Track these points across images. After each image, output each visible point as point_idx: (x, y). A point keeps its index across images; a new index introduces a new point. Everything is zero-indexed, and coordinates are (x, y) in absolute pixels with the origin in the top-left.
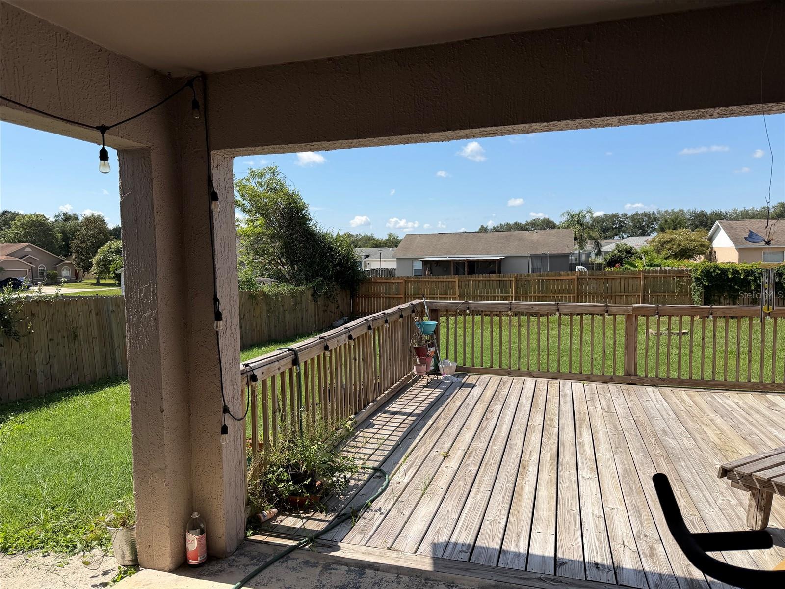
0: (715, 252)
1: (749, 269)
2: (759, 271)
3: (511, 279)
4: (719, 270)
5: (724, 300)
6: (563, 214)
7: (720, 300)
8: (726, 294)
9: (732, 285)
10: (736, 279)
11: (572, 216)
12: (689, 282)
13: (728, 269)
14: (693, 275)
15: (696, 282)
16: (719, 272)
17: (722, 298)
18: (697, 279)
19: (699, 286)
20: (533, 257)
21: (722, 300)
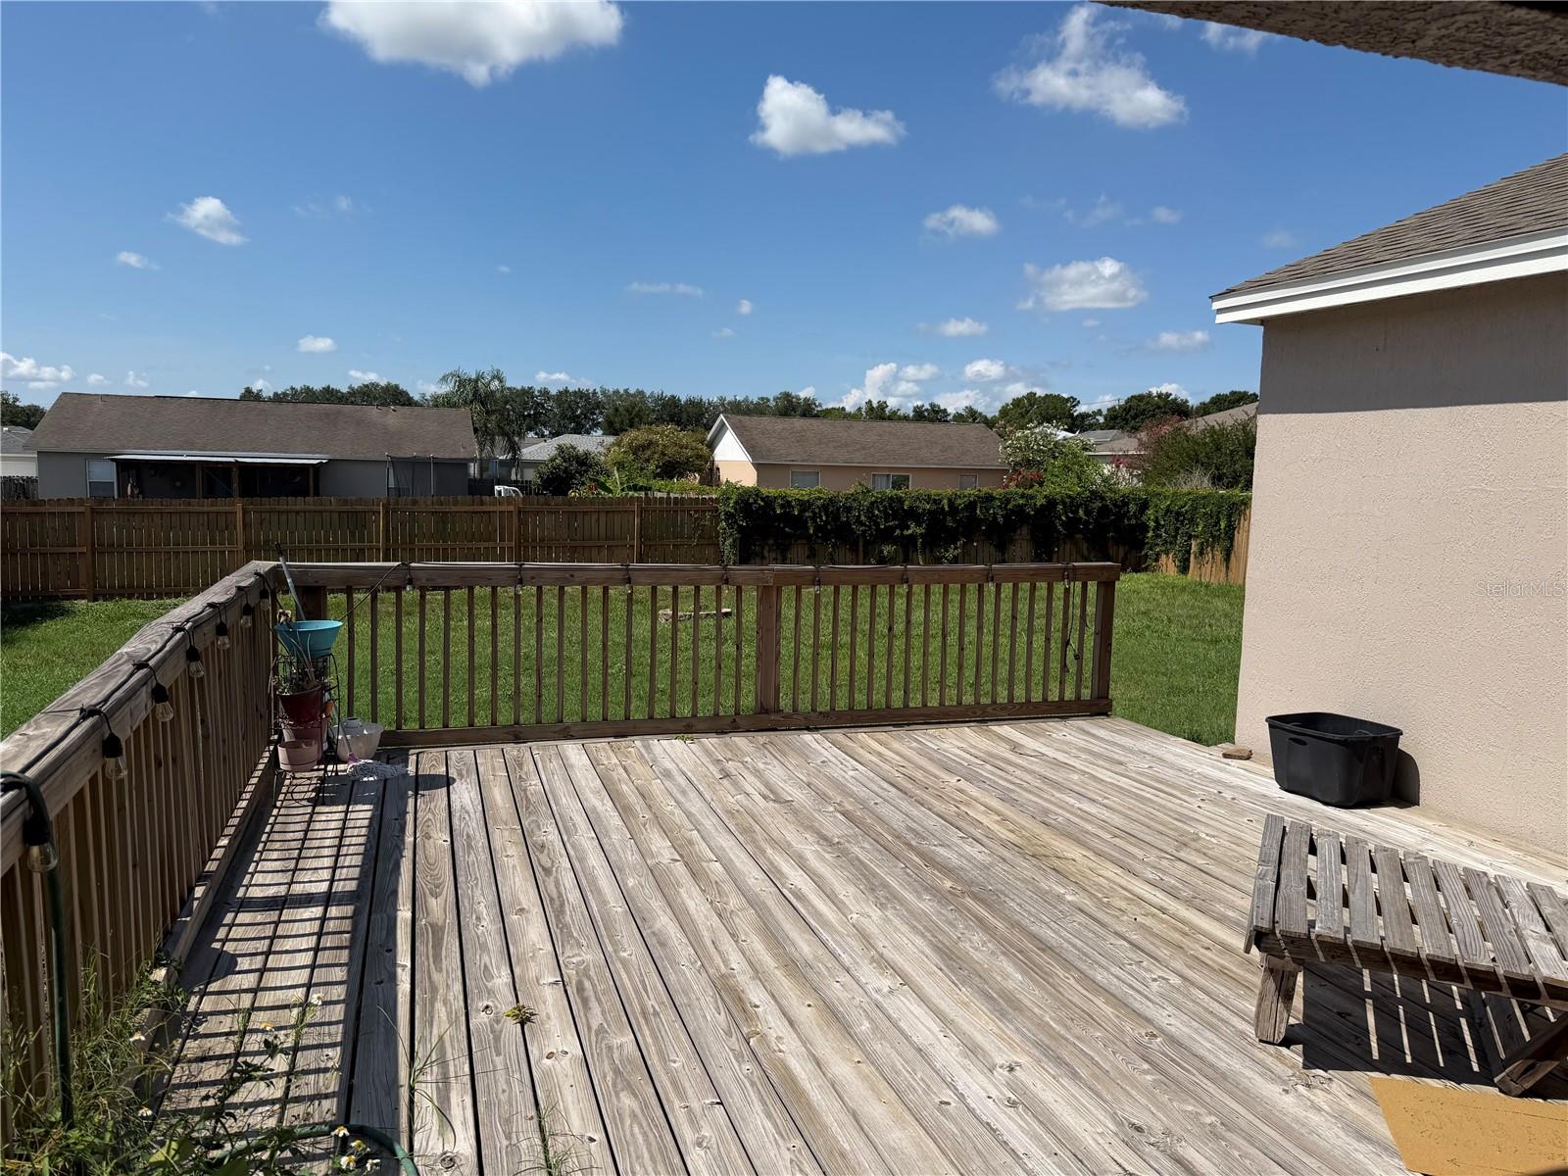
0: (718, 469)
1: (806, 498)
2: (819, 503)
3: (375, 508)
4: (763, 499)
5: (769, 551)
6: (444, 379)
7: (762, 552)
8: (771, 542)
9: (782, 525)
10: (787, 517)
12: (716, 518)
13: (775, 498)
14: (721, 508)
15: (726, 520)
16: (762, 504)
17: (767, 548)
18: (729, 516)
19: (733, 528)
20: (397, 463)
21: (766, 553)
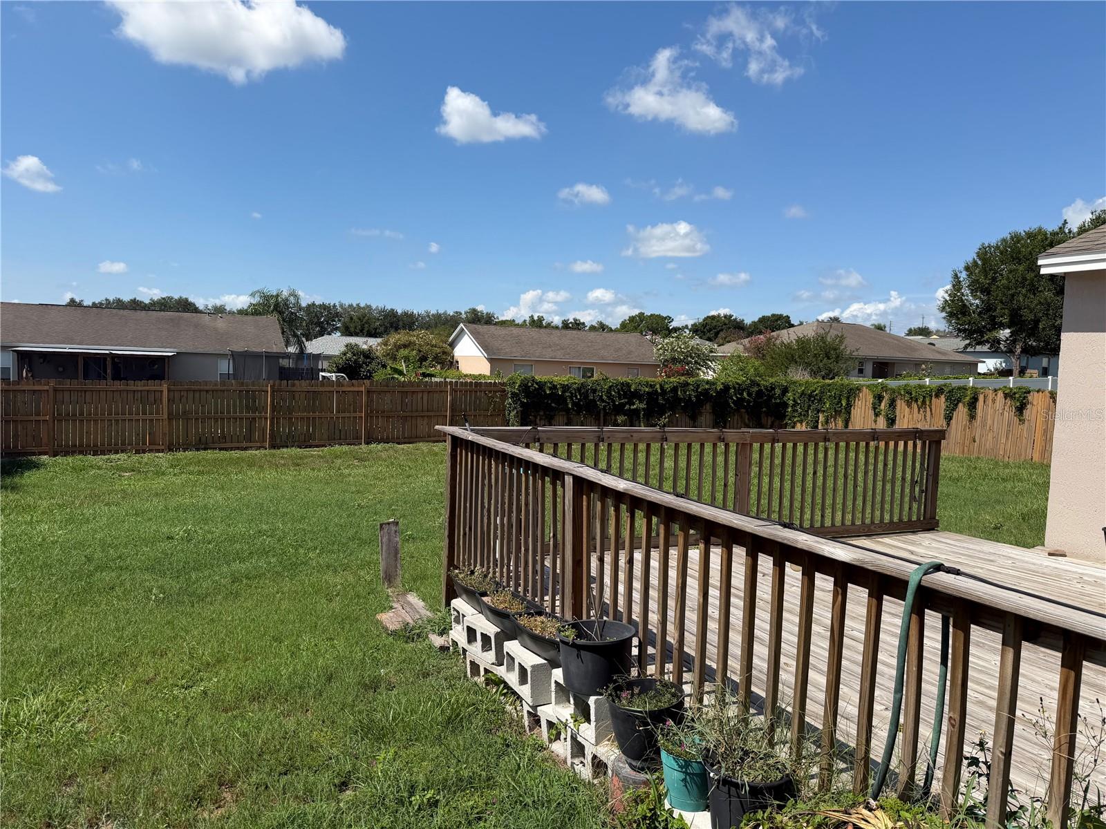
1: (566, 383)
2: (575, 386)
3: (264, 388)
4: (537, 383)
5: (540, 420)
7: (536, 421)
8: (542, 413)
9: (550, 402)
10: (553, 396)
11: (267, 298)
12: (504, 397)
13: (545, 382)
14: (508, 389)
15: (512, 398)
16: (537, 386)
17: (539, 418)
18: (514, 395)
19: (516, 404)
21: (538, 421)
